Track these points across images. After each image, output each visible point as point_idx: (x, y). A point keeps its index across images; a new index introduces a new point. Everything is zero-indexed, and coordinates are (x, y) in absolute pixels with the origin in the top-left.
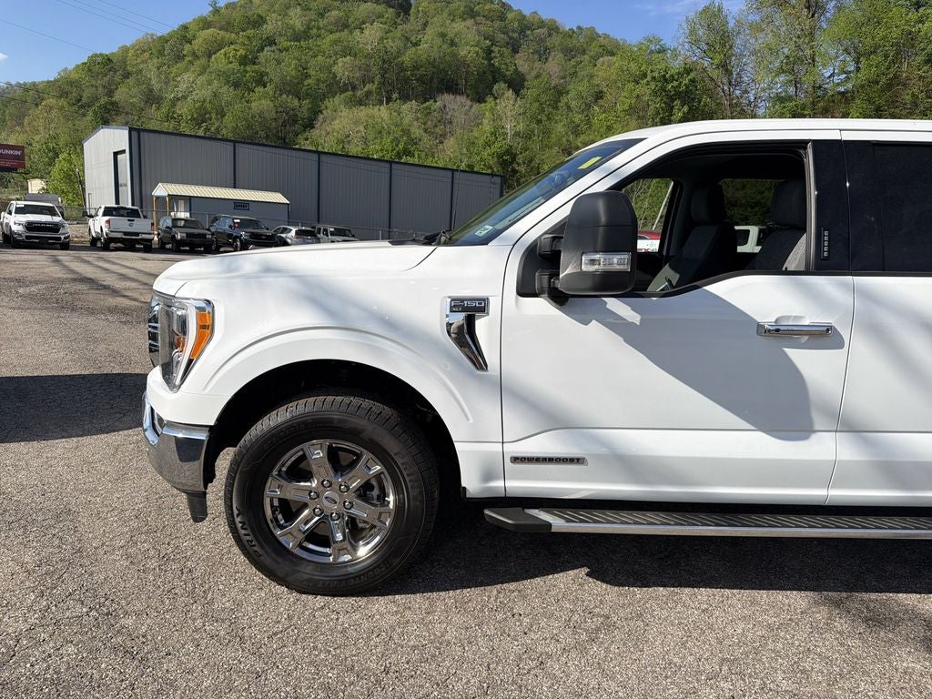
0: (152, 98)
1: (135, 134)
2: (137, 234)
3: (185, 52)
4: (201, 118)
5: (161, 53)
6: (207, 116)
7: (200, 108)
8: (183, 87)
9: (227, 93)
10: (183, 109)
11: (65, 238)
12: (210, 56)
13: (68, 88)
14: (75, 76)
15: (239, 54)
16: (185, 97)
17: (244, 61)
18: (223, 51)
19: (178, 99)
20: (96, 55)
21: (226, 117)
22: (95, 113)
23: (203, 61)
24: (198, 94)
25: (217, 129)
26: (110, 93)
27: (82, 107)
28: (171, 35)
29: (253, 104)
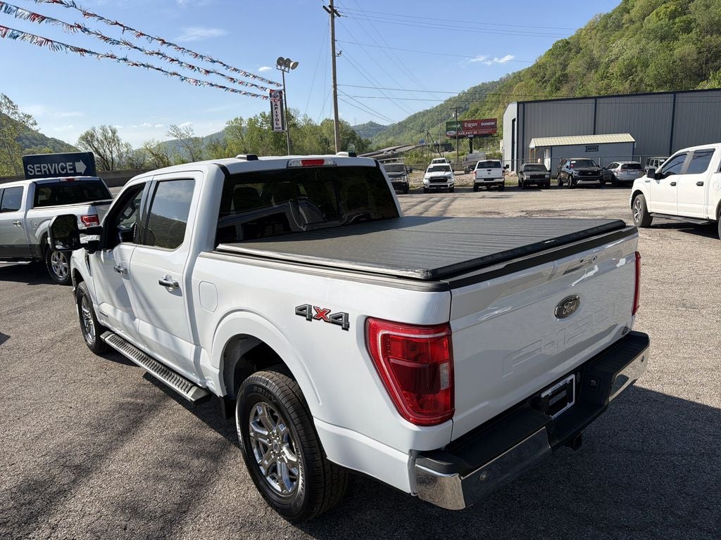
0: (593, 65)
1: (521, 106)
2: (493, 179)
3: (623, 22)
4: (628, 73)
5: (605, 27)
6: (634, 69)
7: (628, 65)
8: (616, 51)
9: (653, 46)
10: (615, 69)
11: (450, 185)
12: (644, 19)
13: (537, 71)
14: (543, 61)
15: (669, 10)
16: (617, 58)
17: (673, 16)
18: (655, 11)
19: (612, 61)
20: (558, 42)
21: (650, 67)
22: (552, 86)
23: (638, 24)
24: (628, 54)
25: (641, 80)
26: (565, 67)
27: (545, 81)
28: (614, 12)
29: (677, 51)
